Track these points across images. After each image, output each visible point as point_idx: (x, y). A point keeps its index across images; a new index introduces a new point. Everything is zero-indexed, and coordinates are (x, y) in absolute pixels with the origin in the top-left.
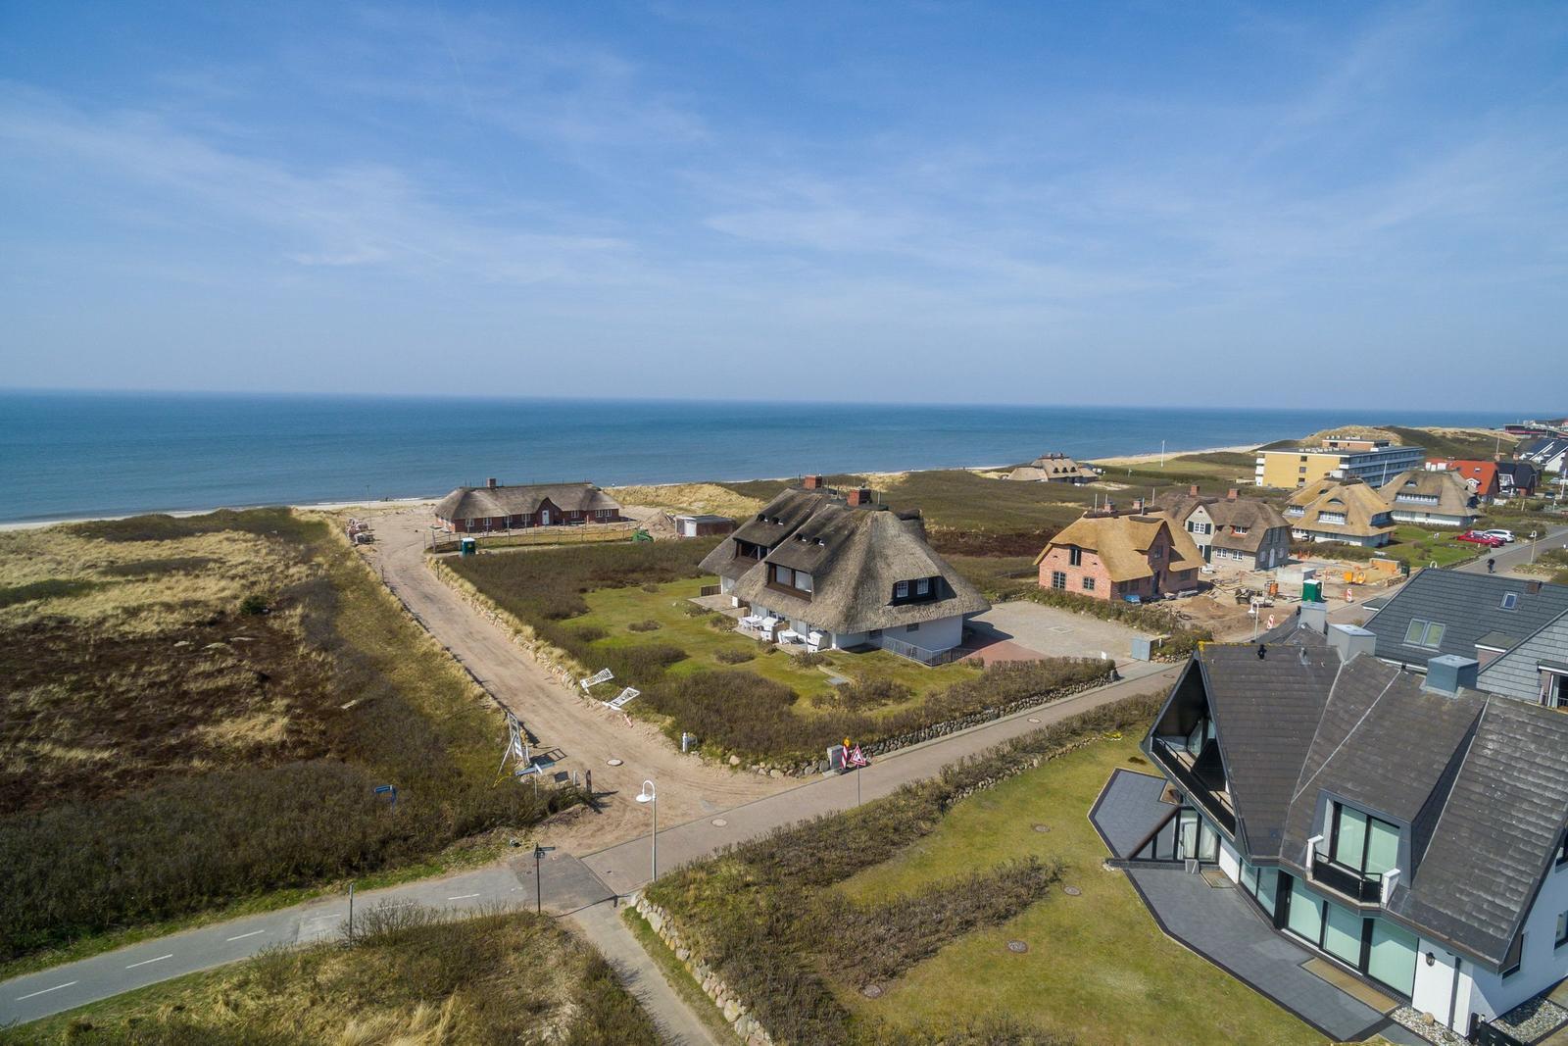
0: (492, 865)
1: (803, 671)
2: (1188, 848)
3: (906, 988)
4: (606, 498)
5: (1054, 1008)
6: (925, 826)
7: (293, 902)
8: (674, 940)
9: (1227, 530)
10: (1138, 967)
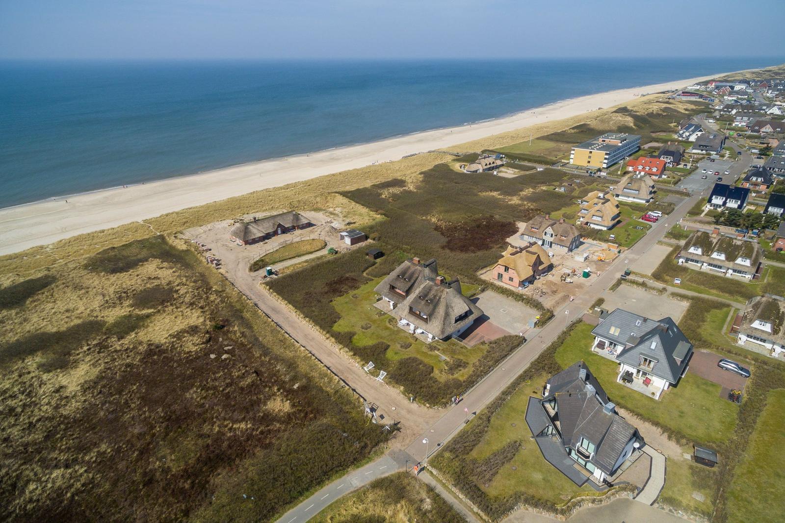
0: (383, 455)
1: (430, 353)
2: (550, 432)
3: (494, 484)
4: (302, 218)
5: (524, 485)
6: (486, 429)
7: (344, 474)
8: (441, 477)
9: (559, 236)
10: (540, 471)
